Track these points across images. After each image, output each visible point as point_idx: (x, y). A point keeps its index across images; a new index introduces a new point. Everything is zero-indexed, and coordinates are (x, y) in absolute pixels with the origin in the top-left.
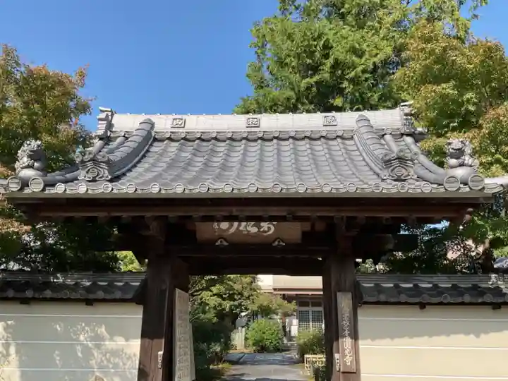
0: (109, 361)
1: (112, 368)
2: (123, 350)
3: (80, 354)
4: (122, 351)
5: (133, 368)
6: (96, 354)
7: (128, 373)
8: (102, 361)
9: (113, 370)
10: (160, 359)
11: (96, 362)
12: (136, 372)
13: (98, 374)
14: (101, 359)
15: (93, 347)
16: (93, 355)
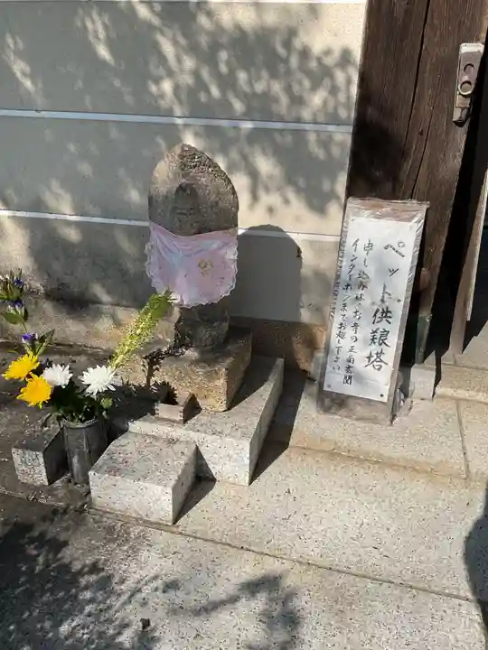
0: (227, 83)
1: (247, 115)
2: (292, 33)
3: (103, 52)
4: (288, 44)
5: (335, 120)
6: (168, 49)
7: (312, 137)
8: (201, 85)
9: (248, 125)
10: (466, 79)
11: (177, 88)
12: (343, 136)
13: (190, 140)
14: (196, 74)
15: (156, 21)
16: (162, 59)
